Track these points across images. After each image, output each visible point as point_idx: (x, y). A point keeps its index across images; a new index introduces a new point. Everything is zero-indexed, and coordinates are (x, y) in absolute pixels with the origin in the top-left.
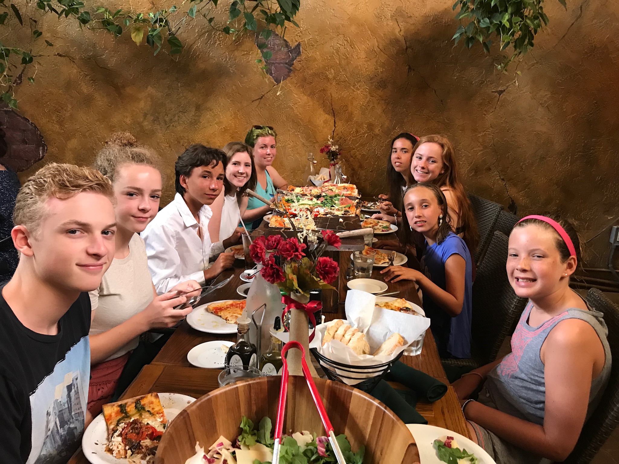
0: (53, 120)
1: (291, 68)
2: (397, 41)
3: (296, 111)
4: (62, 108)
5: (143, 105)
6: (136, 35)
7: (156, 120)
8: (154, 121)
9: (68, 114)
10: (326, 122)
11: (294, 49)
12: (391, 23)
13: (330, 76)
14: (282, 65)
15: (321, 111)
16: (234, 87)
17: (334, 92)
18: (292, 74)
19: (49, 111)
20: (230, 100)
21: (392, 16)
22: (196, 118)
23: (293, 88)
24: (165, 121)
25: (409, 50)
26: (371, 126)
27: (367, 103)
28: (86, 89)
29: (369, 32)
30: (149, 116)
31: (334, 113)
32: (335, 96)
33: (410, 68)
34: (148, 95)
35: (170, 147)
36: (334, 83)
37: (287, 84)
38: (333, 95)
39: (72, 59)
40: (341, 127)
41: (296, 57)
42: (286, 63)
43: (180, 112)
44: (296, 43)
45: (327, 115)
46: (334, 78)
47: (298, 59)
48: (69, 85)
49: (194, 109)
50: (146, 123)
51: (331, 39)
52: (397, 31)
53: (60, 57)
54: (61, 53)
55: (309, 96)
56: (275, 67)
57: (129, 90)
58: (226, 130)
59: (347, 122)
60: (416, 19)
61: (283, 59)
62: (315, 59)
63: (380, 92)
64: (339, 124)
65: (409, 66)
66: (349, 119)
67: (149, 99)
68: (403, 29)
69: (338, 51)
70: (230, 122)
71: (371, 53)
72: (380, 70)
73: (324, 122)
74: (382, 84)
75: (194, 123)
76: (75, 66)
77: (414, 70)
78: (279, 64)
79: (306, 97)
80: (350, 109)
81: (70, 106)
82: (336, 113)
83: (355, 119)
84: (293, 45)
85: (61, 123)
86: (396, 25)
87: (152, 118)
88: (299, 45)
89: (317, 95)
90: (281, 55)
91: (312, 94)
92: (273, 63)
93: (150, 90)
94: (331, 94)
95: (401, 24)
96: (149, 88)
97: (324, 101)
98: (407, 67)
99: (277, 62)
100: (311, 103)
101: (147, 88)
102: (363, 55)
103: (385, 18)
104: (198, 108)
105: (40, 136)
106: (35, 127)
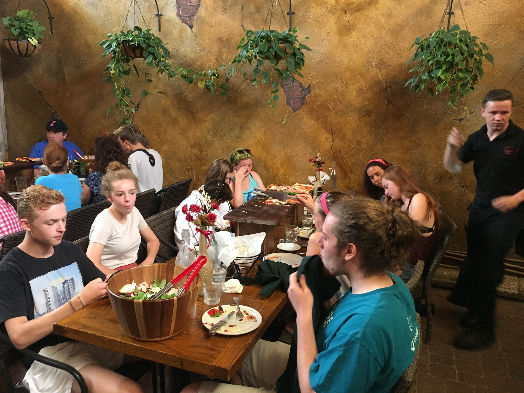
0: (154, 133)
1: (304, 101)
2: (380, 82)
3: (306, 131)
4: (160, 126)
5: (208, 125)
6: (201, 84)
7: (215, 135)
8: (214, 135)
9: (163, 129)
10: (327, 139)
11: (306, 89)
12: (375, 70)
13: (331, 107)
14: (297, 99)
15: (323, 131)
16: (265, 114)
17: (333, 118)
18: (304, 106)
19: (152, 128)
20: (263, 123)
21: (376, 65)
22: (240, 134)
23: (305, 115)
24: (221, 135)
25: (389, 89)
26: (359, 143)
27: (357, 126)
28: (174, 114)
29: (359, 77)
30: (211, 132)
31: (332, 133)
32: (334, 121)
33: (389, 101)
34: (211, 118)
35: (223, 152)
36: (333, 112)
37: (302, 112)
38: (332, 120)
39: (167, 95)
40: (338, 143)
41: (307, 94)
42: (300, 98)
43: (230, 129)
44: (308, 85)
45: (327, 134)
46: (333, 109)
47: (309, 95)
48: (165, 111)
49: (239, 128)
50: (209, 137)
51: (332, 81)
52: (380, 75)
53: (160, 94)
54: (161, 91)
55: (315, 120)
56: (293, 101)
57: (199, 115)
58: (259, 143)
59: (342, 139)
60: (395, 67)
61: (299, 95)
62: (320, 95)
63: (366, 119)
64: (336, 140)
65: (388, 100)
66: (343, 137)
67: (211, 121)
68: (384, 74)
69: (336, 90)
70: (262, 137)
71: (360, 91)
72: (367, 103)
73: (325, 138)
74: (368, 113)
75: (239, 137)
76: (169, 99)
77: (392, 103)
78: (295, 98)
79: (313, 121)
80: (344, 130)
81: (164, 125)
82: (334, 133)
83: (347, 137)
84: (306, 86)
85: (158, 135)
86: (379, 72)
87: (213, 133)
88: (310, 86)
89: (321, 120)
90: (298, 92)
91: (317, 119)
92: (292, 98)
93: (213, 115)
94: (331, 120)
95: (383, 70)
96: (212, 113)
97: (326, 125)
98: (387, 101)
99: (294, 97)
100: (316, 126)
101: (210, 113)
102: (354, 93)
103: (371, 66)
104: (242, 127)
105: (147, 143)
106: (144, 137)
